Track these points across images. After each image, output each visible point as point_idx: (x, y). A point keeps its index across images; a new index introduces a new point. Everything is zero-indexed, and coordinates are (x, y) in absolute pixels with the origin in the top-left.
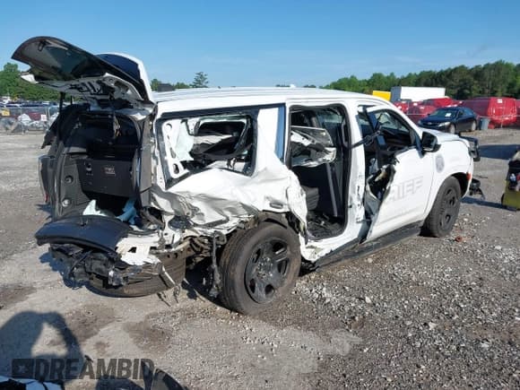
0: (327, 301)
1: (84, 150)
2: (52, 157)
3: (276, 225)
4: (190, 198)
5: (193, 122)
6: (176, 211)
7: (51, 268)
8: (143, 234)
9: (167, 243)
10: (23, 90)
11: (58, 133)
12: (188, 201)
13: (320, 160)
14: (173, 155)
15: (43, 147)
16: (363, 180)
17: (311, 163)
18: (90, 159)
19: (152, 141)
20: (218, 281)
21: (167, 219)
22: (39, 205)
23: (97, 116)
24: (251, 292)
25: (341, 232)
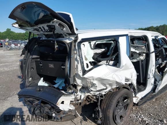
0: (147, 122)
1: (39, 57)
2: (25, 60)
3: (126, 89)
4: (93, 79)
5: (93, 43)
6: (83, 85)
7: (23, 104)
8: (67, 95)
9: (78, 99)
10: (12, 37)
11: (28, 49)
12: (92, 81)
13: (138, 59)
14: (86, 59)
15: (21, 56)
16: (154, 67)
17: (134, 60)
18: (41, 60)
19: (75, 52)
20: (101, 116)
21: (79, 88)
22: (18, 76)
23: (45, 42)
24: (115, 121)
25: (145, 89)
